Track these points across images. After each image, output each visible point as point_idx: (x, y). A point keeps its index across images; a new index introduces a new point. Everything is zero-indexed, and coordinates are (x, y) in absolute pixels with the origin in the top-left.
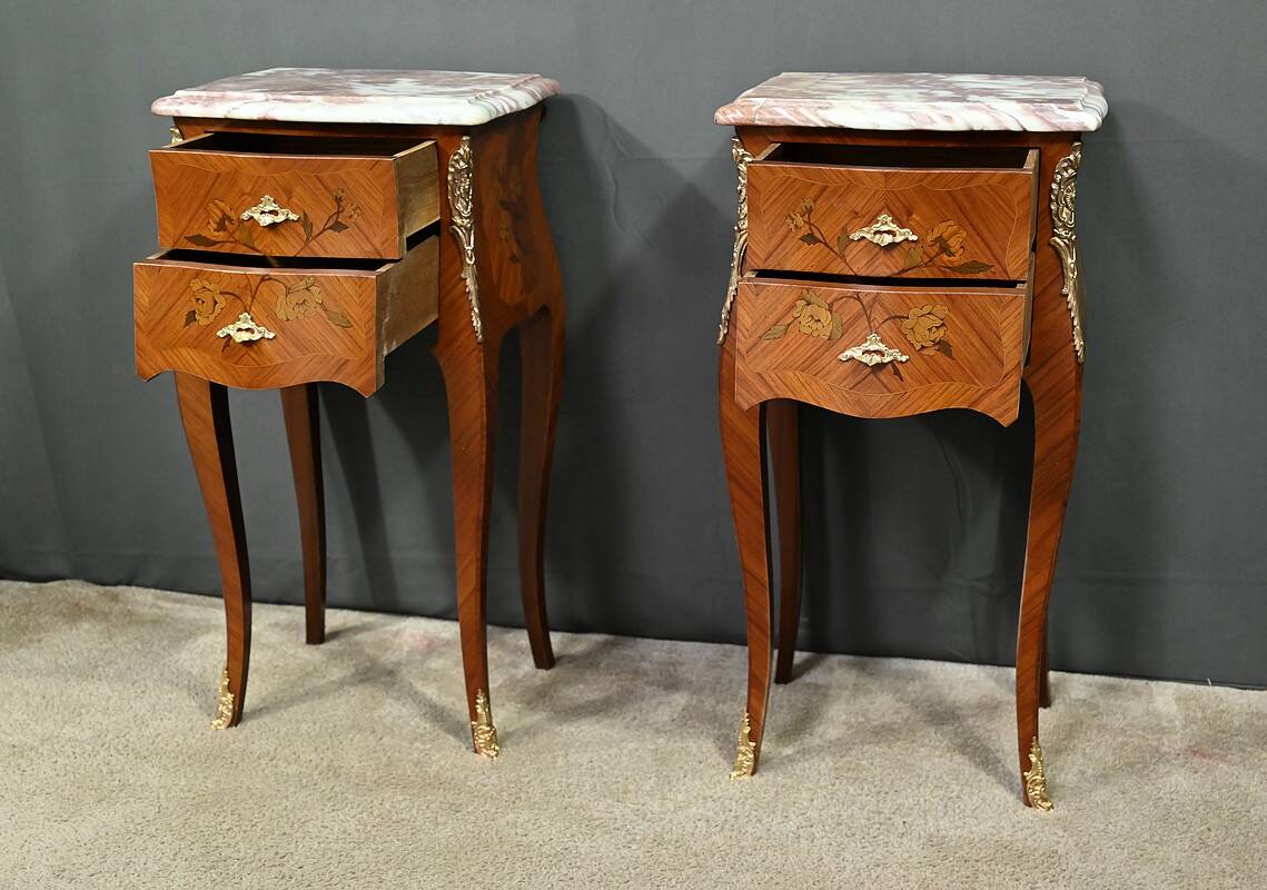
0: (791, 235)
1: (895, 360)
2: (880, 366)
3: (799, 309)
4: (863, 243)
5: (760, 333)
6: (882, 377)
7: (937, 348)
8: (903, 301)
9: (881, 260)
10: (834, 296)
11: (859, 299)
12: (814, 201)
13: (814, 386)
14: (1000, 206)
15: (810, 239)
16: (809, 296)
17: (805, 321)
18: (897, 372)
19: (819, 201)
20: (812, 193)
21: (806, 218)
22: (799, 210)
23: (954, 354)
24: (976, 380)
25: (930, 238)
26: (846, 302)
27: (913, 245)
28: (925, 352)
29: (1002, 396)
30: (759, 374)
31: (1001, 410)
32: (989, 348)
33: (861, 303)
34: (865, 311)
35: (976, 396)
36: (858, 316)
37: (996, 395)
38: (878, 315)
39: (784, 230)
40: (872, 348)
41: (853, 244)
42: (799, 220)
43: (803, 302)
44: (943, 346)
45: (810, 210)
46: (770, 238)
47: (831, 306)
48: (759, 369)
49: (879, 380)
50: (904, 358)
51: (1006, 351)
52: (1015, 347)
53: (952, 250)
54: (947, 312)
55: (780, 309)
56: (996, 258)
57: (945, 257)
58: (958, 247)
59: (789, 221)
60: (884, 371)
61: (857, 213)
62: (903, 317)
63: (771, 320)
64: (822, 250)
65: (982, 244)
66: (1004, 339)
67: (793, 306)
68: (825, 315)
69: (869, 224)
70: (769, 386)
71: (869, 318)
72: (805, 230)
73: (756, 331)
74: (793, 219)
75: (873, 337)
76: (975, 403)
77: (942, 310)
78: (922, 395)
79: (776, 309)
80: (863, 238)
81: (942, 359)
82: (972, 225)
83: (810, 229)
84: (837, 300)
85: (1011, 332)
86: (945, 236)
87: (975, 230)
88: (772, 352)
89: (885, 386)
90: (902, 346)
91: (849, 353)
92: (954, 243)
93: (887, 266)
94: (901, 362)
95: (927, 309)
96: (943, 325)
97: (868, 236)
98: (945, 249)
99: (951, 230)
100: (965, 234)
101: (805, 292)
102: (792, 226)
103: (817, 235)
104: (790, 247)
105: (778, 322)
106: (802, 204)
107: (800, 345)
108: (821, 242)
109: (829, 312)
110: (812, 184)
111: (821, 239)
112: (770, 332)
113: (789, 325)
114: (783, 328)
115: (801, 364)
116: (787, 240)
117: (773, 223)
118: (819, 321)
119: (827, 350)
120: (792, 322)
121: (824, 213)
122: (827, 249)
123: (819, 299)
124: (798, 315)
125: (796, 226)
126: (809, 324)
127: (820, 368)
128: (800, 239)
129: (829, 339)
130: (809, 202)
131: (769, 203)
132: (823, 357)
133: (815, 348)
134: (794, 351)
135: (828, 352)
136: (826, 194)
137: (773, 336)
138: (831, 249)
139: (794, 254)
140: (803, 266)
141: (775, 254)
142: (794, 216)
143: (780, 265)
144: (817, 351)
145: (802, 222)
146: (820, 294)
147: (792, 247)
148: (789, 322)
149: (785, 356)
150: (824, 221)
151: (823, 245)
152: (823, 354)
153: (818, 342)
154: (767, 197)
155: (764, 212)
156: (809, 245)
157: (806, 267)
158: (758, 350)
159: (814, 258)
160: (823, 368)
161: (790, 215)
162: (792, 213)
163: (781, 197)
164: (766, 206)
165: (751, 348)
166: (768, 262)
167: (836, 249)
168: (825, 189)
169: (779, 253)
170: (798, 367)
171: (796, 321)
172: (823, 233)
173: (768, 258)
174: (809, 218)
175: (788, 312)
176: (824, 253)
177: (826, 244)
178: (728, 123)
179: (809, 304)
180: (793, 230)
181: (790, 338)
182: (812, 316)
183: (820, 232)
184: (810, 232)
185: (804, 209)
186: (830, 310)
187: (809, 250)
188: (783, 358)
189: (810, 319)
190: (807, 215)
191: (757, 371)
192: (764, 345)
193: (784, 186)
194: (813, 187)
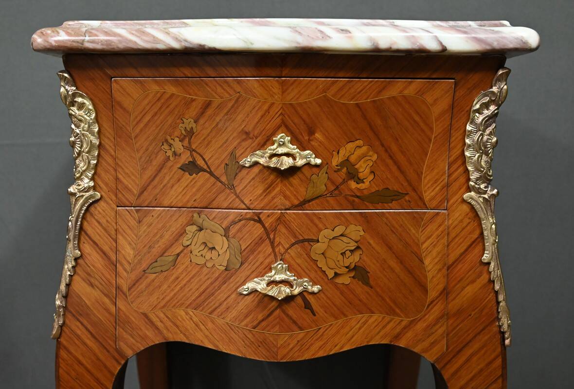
0: (169, 164)
1: (305, 290)
2: (289, 299)
3: (190, 236)
4: (256, 170)
5: (144, 266)
6: (291, 312)
7: (352, 274)
8: (312, 221)
9: (278, 189)
10: (231, 218)
11: (260, 221)
12: (195, 122)
13: (210, 325)
14: (415, 121)
15: (192, 168)
16: (200, 221)
17: (196, 249)
18: (308, 306)
19: (202, 121)
20: (194, 111)
21: (186, 143)
22: (176, 133)
23: (372, 283)
24: (398, 311)
25: (335, 161)
26: (244, 226)
27: (315, 170)
28: (339, 280)
29: (428, 327)
30: (145, 315)
31: (426, 344)
32: (410, 272)
33: (264, 226)
34: (268, 237)
35: (398, 330)
36: (259, 242)
37: (420, 326)
38: (283, 239)
39: (160, 158)
40: (278, 278)
41: (244, 172)
42: (178, 146)
43: (195, 228)
44: (359, 272)
45: (190, 133)
46: (144, 169)
47: (227, 230)
48: (145, 308)
49: (288, 315)
50: (316, 289)
51: (430, 275)
52: (440, 270)
53: (361, 175)
54: (362, 233)
55: (167, 237)
56: (410, 184)
57: (353, 185)
58: (368, 170)
59: (166, 147)
60: (293, 303)
61: (247, 133)
62: (312, 240)
63: (156, 250)
64: (208, 179)
65: (394, 169)
66: (427, 262)
67: (183, 233)
68: (221, 243)
69: (263, 146)
70: (157, 328)
71: (272, 243)
72: (185, 158)
73: (140, 262)
74: (170, 145)
75: (279, 265)
76: (397, 337)
77: (356, 231)
78: (337, 332)
79: (161, 237)
80: (256, 163)
81: (360, 289)
82: (383, 145)
83: (192, 155)
84: (234, 223)
85: (434, 253)
86: (353, 159)
87: (386, 151)
88: (160, 286)
89: (295, 322)
90: (313, 275)
91: (250, 285)
92: (363, 168)
93: (285, 197)
94: (313, 293)
95: (339, 230)
96: (358, 248)
97: (262, 161)
98: (353, 175)
99: (359, 152)
100: (375, 157)
101: (196, 215)
102: (170, 153)
103: (200, 162)
104: (167, 178)
105: (164, 253)
106: (181, 125)
107: (192, 278)
108: (204, 170)
109: (224, 238)
110: (193, 100)
111: (205, 167)
112: (155, 264)
113: (178, 255)
114: (171, 259)
115: (194, 300)
116: (164, 171)
117: (147, 150)
118: (214, 248)
119: (224, 283)
120: (182, 252)
121: (208, 135)
122: (212, 179)
123: (213, 223)
124: (188, 243)
125: (175, 154)
126: (203, 253)
127: (217, 305)
128: (180, 168)
129: (226, 270)
130: (189, 123)
131: (141, 125)
132: (219, 291)
133: (209, 282)
134: (185, 285)
135: (225, 285)
136: (209, 112)
137: (159, 269)
138: (217, 179)
139: (173, 186)
140: (185, 201)
141: (150, 187)
142: (171, 142)
143: (157, 200)
144: (212, 283)
145: (182, 148)
146: (214, 218)
147: (171, 179)
148: (178, 251)
149: (175, 291)
150: (208, 145)
151: (208, 175)
152: (219, 288)
153: (213, 273)
154: (139, 118)
155: (136, 137)
156: (191, 175)
157: (188, 201)
158: (143, 286)
159: (198, 190)
160: (220, 305)
161: (166, 141)
162: (169, 138)
163: (156, 118)
164: (137, 131)
165: (134, 285)
166: (142, 198)
167: (224, 179)
168: (208, 105)
169: (155, 187)
170: (191, 304)
171: (185, 251)
172: (206, 160)
173: (142, 193)
174: (189, 143)
175: (176, 240)
176: (209, 185)
177: (211, 174)
178: (48, 47)
179: (201, 229)
180: (171, 158)
181: (180, 271)
182: (204, 243)
183: (204, 160)
184: (191, 160)
185: (184, 132)
186: (226, 235)
187: (191, 181)
188: (172, 294)
189: (203, 247)
190: (187, 139)
191: (141, 311)
192: (148, 280)
193: (159, 104)
194: (194, 103)
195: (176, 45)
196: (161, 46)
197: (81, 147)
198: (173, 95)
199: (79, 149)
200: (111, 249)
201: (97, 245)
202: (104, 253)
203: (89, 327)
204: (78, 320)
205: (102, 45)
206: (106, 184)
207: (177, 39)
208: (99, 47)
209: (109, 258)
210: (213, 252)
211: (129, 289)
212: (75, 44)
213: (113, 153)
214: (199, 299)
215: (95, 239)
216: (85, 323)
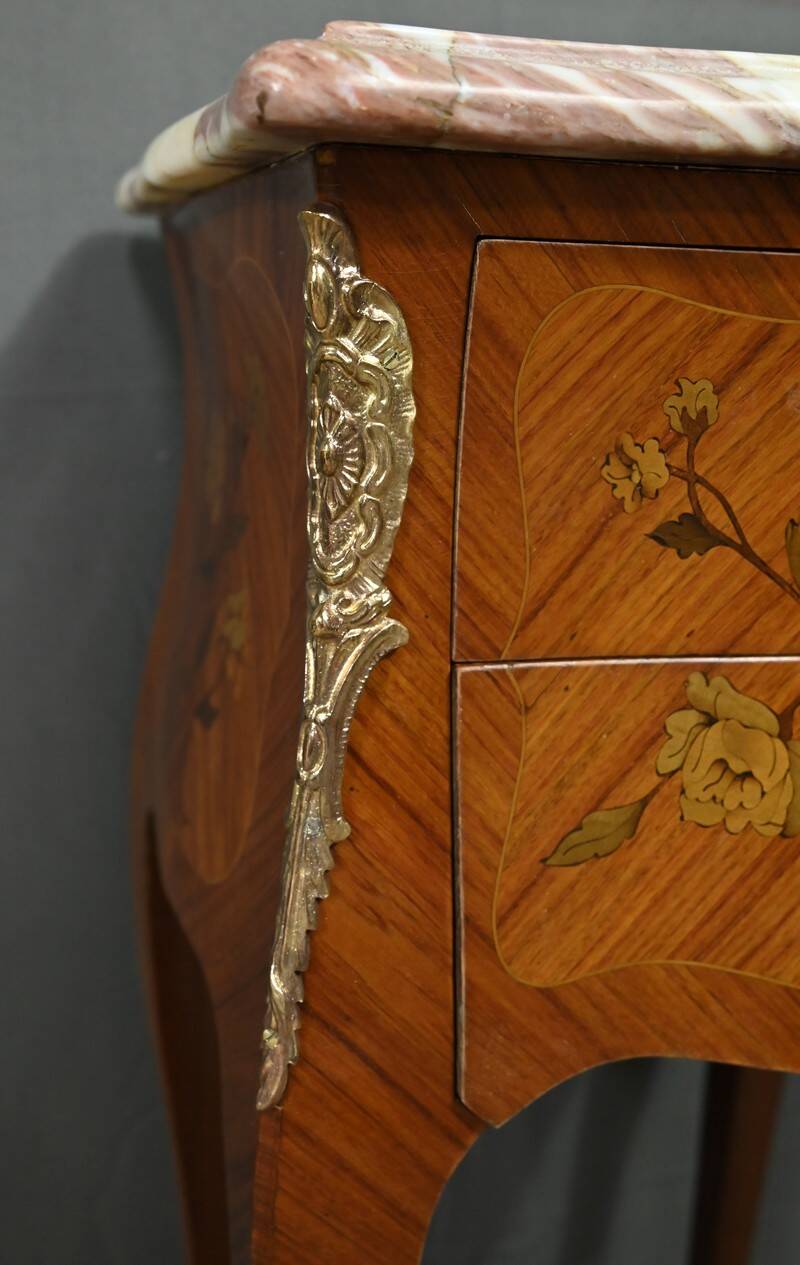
0: (622, 522)
3: (679, 740)
5: (544, 843)
12: (717, 392)
15: (688, 533)
16: (708, 695)
17: (697, 778)
19: (739, 388)
20: (720, 355)
21: (679, 457)
22: (654, 428)
30: (549, 994)
39: (597, 501)
42: (654, 467)
43: (692, 718)
45: (696, 427)
46: (543, 542)
47: (786, 719)
48: (547, 974)
55: (614, 746)
59: (616, 469)
63: (578, 794)
67: (657, 735)
68: (768, 757)
70: (583, 1028)
72: (674, 504)
74: (630, 464)
79: (593, 751)
83: (692, 496)
88: (590, 904)
101: (696, 679)
102: (625, 490)
103: (716, 516)
104: (613, 568)
105: (601, 800)
106: (672, 400)
107: (686, 868)
108: (726, 542)
109: (779, 743)
110: (723, 322)
111: (730, 532)
112: (576, 837)
113: (645, 802)
114: (623, 816)
115: (693, 934)
116: (604, 545)
117: (556, 479)
118: (748, 775)
119: (778, 874)
120: (655, 791)
121: (750, 433)
122: (748, 568)
123: (745, 700)
124: (674, 764)
125: (641, 490)
126: (716, 790)
127: (758, 939)
128: (653, 536)
129: (783, 835)
130: (699, 395)
131: (550, 399)
132: (764, 900)
133: (738, 872)
134: (666, 891)
135: (782, 880)
136: (767, 360)
137: (588, 851)
138: (762, 566)
139: (625, 593)
140: (661, 634)
141: (560, 596)
142: (634, 452)
143: (576, 639)
144: (743, 879)
145: (665, 473)
146: (751, 685)
147: (622, 569)
148: (643, 791)
149: (637, 913)
150: (745, 462)
151: (735, 555)
152: (765, 888)
153: (746, 849)
154: (544, 376)
155: (528, 437)
156: (683, 556)
157: (671, 637)
158: (539, 908)
159: (703, 602)
160: (768, 937)
161: (620, 450)
162: (628, 442)
163: (599, 375)
164: (534, 419)
165: (515, 906)
166: (533, 631)
167: (781, 567)
168: (765, 339)
169: (573, 596)
170: (683, 944)
171: (665, 790)
172: (735, 509)
173: (531, 617)
174: (690, 457)
175: (640, 758)
176: (736, 584)
177: (745, 551)
178: (332, 113)
179: (710, 720)
180: (629, 506)
181: (648, 850)
182: (722, 762)
183: (727, 507)
184: (689, 509)
185: (677, 423)
186: (785, 735)
187: (683, 576)
188: (629, 920)
189: (717, 773)
190: (684, 446)
191: (536, 983)
192: (557, 887)
193: (616, 332)
194: (726, 334)
195: (758, 139)
196: (707, 140)
197: (359, 477)
198: (664, 303)
199: (353, 481)
200: (436, 800)
201: (392, 792)
202: (415, 817)
203: (373, 1051)
204: (341, 1037)
205: (515, 119)
206: (422, 595)
207: (764, 119)
208: (501, 126)
209: (429, 831)
210: (748, 785)
211: (501, 921)
212: (424, 110)
213: (446, 492)
214: (708, 928)
215: (384, 775)
216: (361, 1040)
